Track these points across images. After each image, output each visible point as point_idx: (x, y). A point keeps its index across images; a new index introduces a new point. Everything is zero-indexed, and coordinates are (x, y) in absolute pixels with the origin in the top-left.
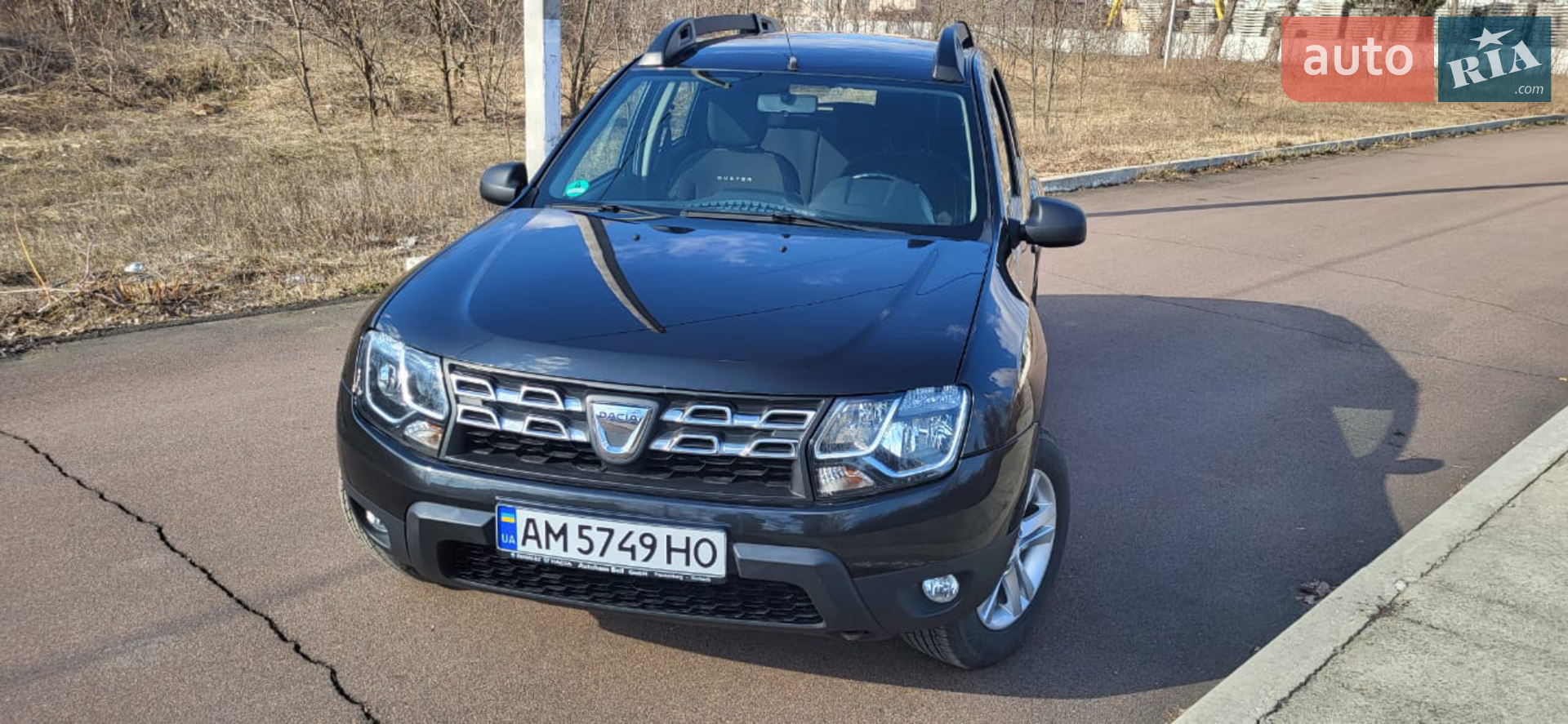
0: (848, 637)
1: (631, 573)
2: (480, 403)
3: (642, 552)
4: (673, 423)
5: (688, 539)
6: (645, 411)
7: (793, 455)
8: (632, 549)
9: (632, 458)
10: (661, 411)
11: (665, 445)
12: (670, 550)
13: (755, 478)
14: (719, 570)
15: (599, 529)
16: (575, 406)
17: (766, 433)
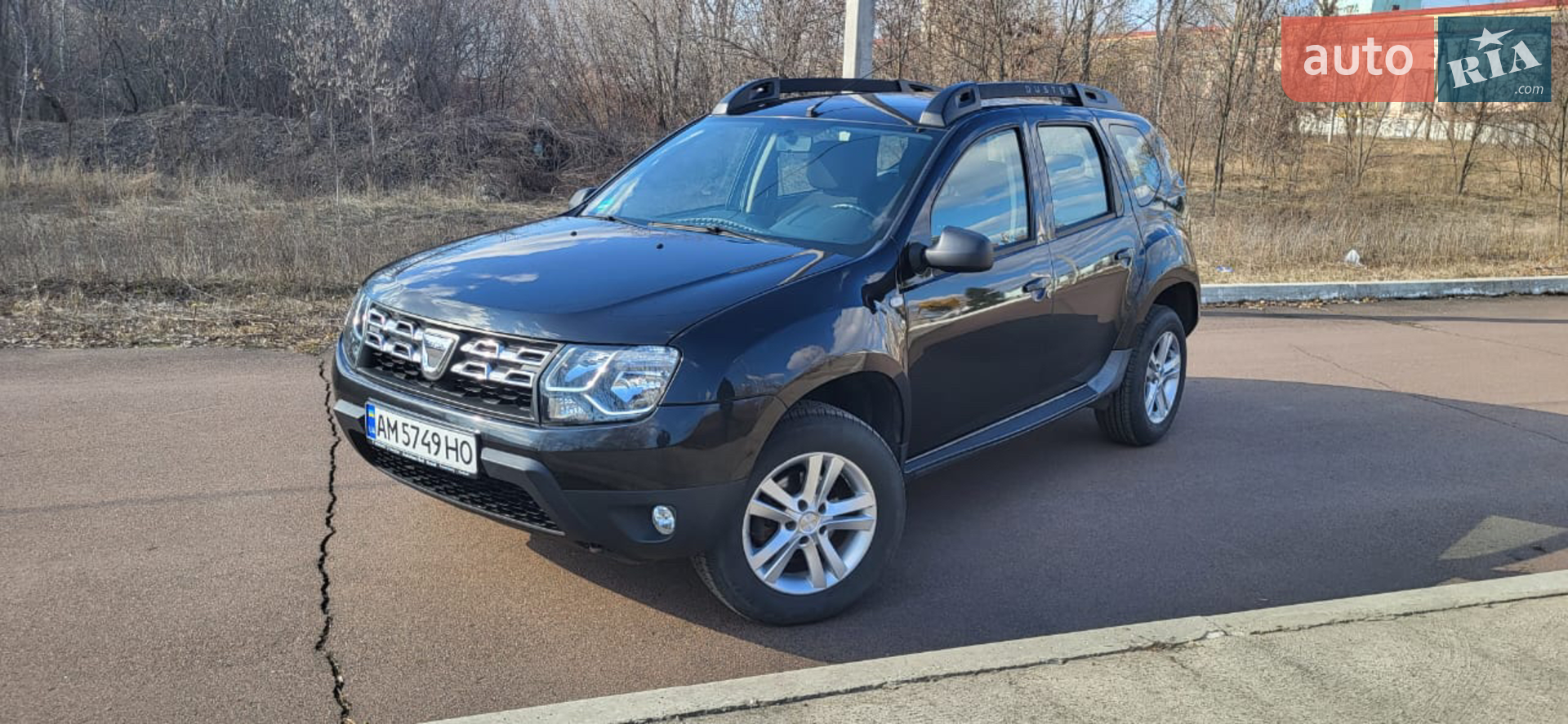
0: (593, 550)
1: (428, 463)
2: (378, 331)
3: (434, 448)
4: (468, 353)
5: (456, 440)
6: (450, 342)
7: (529, 385)
8: (428, 445)
9: (440, 375)
10: (462, 342)
11: (458, 368)
12: (448, 448)
13: (511, 402)
14: (472, 469)
15: (413, 427)
16: (418, 335)
17: (518, 366)
